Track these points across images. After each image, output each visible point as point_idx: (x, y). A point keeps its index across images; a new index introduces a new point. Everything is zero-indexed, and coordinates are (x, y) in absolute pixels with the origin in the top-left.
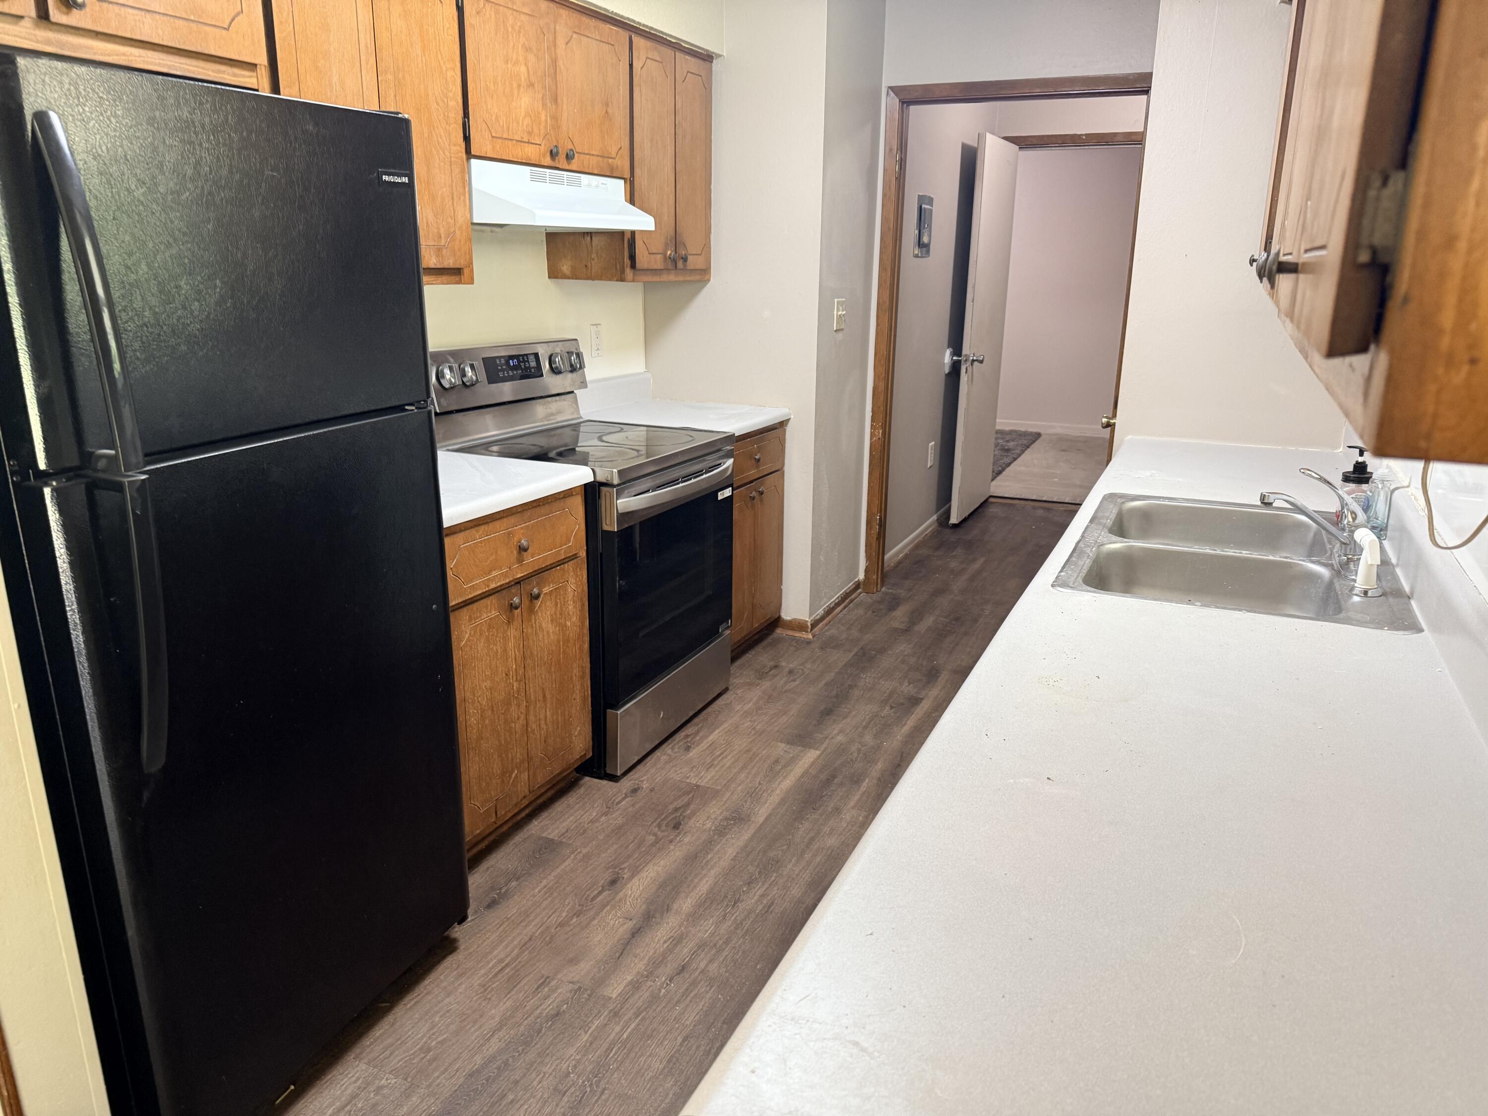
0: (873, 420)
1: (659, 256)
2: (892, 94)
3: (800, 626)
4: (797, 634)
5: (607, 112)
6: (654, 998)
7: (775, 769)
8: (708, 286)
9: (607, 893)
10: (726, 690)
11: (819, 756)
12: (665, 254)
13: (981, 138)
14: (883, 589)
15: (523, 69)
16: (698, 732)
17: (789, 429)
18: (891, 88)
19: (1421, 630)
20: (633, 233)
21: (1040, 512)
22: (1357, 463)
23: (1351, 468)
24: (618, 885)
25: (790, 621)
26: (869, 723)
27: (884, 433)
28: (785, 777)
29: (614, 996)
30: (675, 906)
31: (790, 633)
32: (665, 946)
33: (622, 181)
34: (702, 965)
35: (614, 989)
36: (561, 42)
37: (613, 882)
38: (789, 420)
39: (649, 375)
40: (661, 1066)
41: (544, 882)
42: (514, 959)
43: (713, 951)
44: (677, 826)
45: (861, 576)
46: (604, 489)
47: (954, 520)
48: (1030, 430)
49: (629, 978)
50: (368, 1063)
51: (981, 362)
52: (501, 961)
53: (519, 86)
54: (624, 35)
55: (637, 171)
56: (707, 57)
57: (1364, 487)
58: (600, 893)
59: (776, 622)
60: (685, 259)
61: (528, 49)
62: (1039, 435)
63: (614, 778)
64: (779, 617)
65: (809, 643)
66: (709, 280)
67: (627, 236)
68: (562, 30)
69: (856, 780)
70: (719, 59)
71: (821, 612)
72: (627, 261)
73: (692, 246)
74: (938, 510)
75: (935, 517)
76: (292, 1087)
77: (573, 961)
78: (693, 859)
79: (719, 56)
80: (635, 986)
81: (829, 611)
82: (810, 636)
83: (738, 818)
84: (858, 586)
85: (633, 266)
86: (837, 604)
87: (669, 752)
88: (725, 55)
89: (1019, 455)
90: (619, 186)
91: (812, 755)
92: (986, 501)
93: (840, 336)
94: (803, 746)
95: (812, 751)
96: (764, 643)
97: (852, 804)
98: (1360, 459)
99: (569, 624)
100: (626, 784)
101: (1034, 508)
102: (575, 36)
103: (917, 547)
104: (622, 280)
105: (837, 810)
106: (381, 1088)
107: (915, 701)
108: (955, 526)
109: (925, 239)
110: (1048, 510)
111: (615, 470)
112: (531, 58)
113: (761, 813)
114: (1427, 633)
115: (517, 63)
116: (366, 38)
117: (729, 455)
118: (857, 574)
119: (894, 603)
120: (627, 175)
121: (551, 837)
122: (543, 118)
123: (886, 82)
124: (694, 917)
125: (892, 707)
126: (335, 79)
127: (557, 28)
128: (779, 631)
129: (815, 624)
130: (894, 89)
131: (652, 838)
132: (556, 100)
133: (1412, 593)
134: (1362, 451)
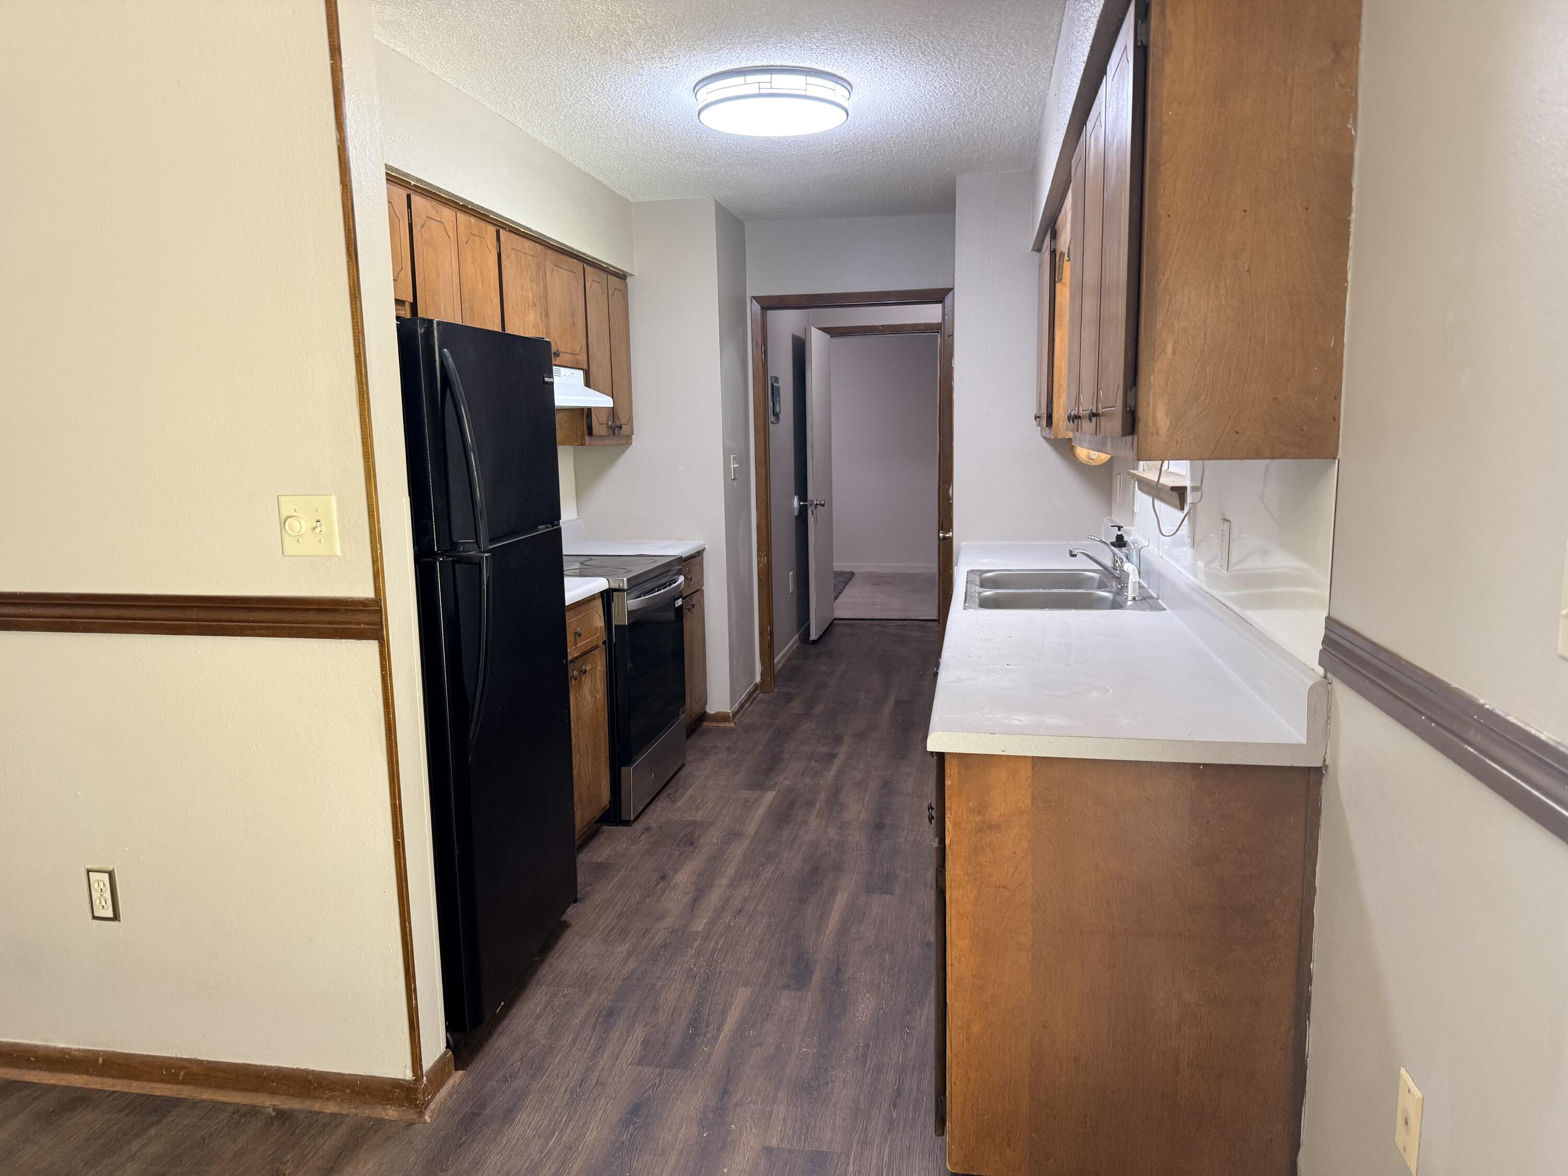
0: (758, 550)
1: (605, 426)
2: (754, 301)
3: (723, 717)
4: (722, 725)
5: (573, 322)
6: (728, 927)
7: (748, 805)
8: (632, 446)
9: (661, 884)
10: (683, 765)
11: (777, 795)
12: (607, 424)
13: (806, 331)
14: (775, 690)
15: (530, 294)
16: (676, 791)
17: (705, 555)
18: (754, 297)
19: (1165, 609)
20: (589, 409)
21: (877, 628)
22: (1117, 535)
24: (668, 878)
25: (714, 715)
26: (804, 772)
27: (768, 560)
28: (758, 808)
29: (700, 930)
30: (716, 883)
31: (715, 724)
32: (721, 903)
33: (582, 372)
34: (752, 908)
35: (699, 925)
36: (548, 274)
37: (663, 878)
38: (704, 549)
39: (580, 521)
40: (752, 956)
41: (612, 885)
42: (617, 924)
43: (756, 901)
44: (692, 844)
45: (758, 679)
46: (615, 594)
47: (813, 636)
48: (845, 570)
49: (705, 921)
50: (548, 985)
51: (823, 505)
52: (607, 927)
53: (529, 306)
54: (580, 264)
55: (591, 364)
56: (622, 276)
57: (1124, 549)
58: (657, 884)
59: (703, 716)
60: (620, 427)
61: (532, 280)
62: (852, 574)
63: (627, 823)
64: (705, 712)
65: (732, 729)
66: (631, 444)
67: (586, 412)
68: (549, 265)
69: (811, 805)
70: (631, 278)
71: (737, 706)
72: (586, 430)
73: (625, 417)
74: (798, 630)
75: (797, 636)
77: (660, 918)
78: (716, 858)
79: (632, 275)
80: (712, 923)
81: (742, 706)
82: (733, 725)
83: (734, 835)
84: (756, 687)
85: (590, 433)
86: (746, 701)
87: (660, 805)
88: (636, 274)
89: (842, 590)
90: (580, 374)
91: (770, 796)
92: (831, 624)
93: (735, 483)
94: (761, 790)
95: (771, 792)
96: (696, 734)
97: (813, 816)
98: (1119, 533)
99: (598, 697)
100: (638, 826)
101: (871, 625)
102: (555, 268)
103: (789, 660)
104: (583, 444)
105: (804, 822)
106: (566, 994)
107: (832, 756)
108: (814, 642)
109: (778, 409)
110: (883, 626)
111: (625, 579)
112: (534, 286)
113: (751, 829)
114: (1168, 610)
115: (527, 290)
116: (456, 280)
117: (680, 573)
118: (754, 679)
119: (789, 698)
120: (585, 367)
121: (600, 860)
122: (541, 328)
123: (750, 292)
124: (732, 886)
125: (816, 761)
126: (442, 310)
127: (546, 263)
128: (705, 724)
129: (735, 714)
130: (758, 299)
131: (677, 853)
132: (547, 315)
133: (1158, 596)
134: (1119, 528)
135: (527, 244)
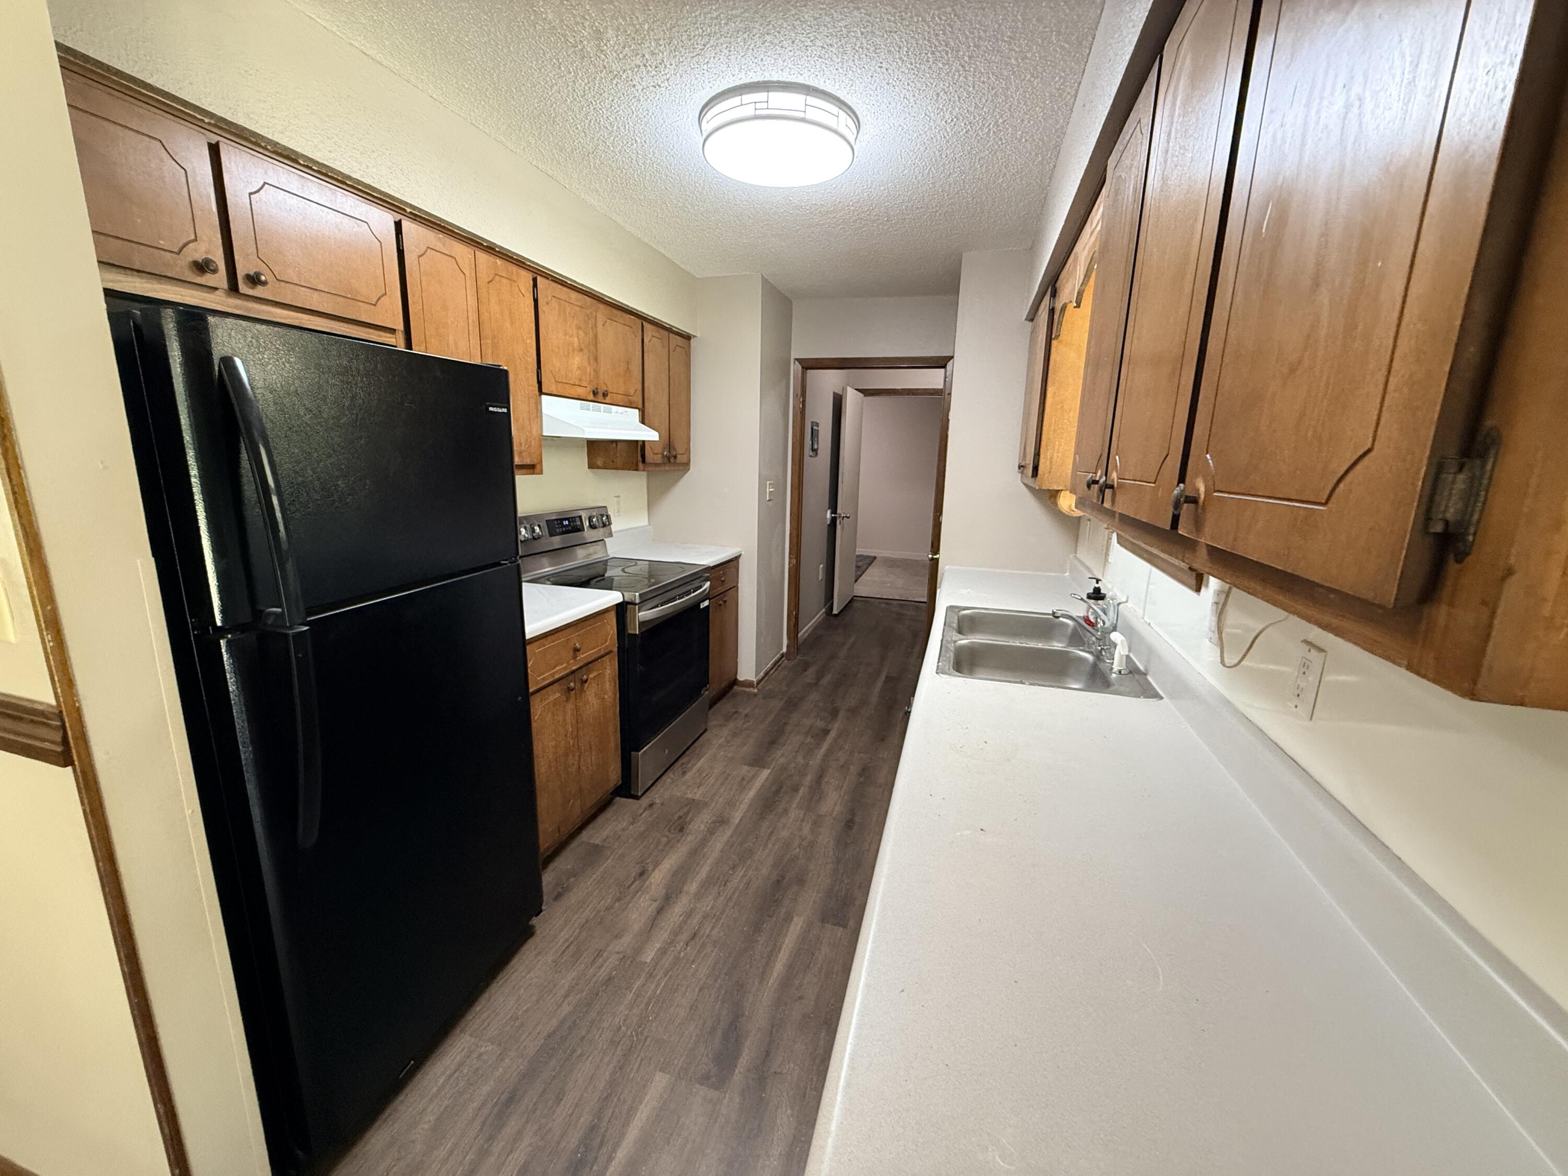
0: (790, 554)
1: (659, 456)
2: (797, 362)
3: (749, 684)
4: (748, 690)
5: (628, 368)
6: (677, 959)
7: (744, 785)
8: (689, 473)
9: (638, 882)
10: (706, 730)
11: (770, 774)
12: (663, 454)
13: (844, 390)
14: (798, 657)
15: (576, 339)
16: (689, 762)
17: (741, 560)
18: (796, 359)
19: (1162, 698)
20: (644, 442)
21: (883, 606)
22: (1095, 588)
23: (1092, 591)
24: (645, 876)
25: (742, 681)
26: (799, 748)
27: (797, 562)
28: (750, 790)
29: (648, 960)
30: (685, 888)
31: (743, 689)
32: (681, 919)
33: (637, 411)
34: (707, 931)
35: (649, 956)
36: (600, 324)
37: (642, 874)
38: (740, 555)
39: (650, 527)
40: (686, 1014)
41: (594, 876)
42: (576, 938)
43: (714, 921)
44: (681, 830)
45: (785, 650)
46: (629, 606)
47: (835, 612)
48: (869, 554)
49: (658, 946)
50: (471, 1035)
51: (848, 518)
52: (567, 940)
53: (573, 351)
54: (639, 322)
55: (646, 404)
56: (688, 337)
57: (1100, 602)
58: (633, 882)
59: (735, 682)
60: (675, 457)
61: (579, 328)
62: (875, 558)
63: (637, 798)
64: (736, 679)
65: (755, 695)
66: (689, 469)
67: (640, 444)
68: (601, 318)
69: (796, 789)
70: (695, 339)
71: (762, 674)
72: (640, 458)
73: (680, 450)
74: (825, 605)
75: (824, 610)
76: (412, 1062)
77: (617, 937)
78: (696, 853)
79: (695, 336)
80: (663, 951)
81: (766, 674)
82: (756, 690)
83: (721, 821)
84: (782, 656)
85: (644, 461)
86: (772, 669)
87: (672, 776)
88: (698, 336)
89: (866, 570)
90: (636, 412)
91: (765, 773)
92: (852, 599)
93: (770, 503)
94: (760, 767)
95: (765, 770)
96: (727, 696)
97: (794, 805)
98: (1097, 586)
99: (606, 697)
100: (645, 801)
101: (879, 603)
102: (609, 321)
103: (815, 629)
104: (637, 470)
105: (786, 811)
106: (481, 1055)
107: (826, 732)
108: (836, 615)
109: (816, 447)
110: (887, 604)
111: (637, 594)
112: (581, 333)
113: (737, 817)
114: (1165, 699)
115: (572, 336)
116: (473, 317)
117: (707, 580)
118: (782, 649)
119: (806, 666)
120: (640, 406)
121: (596, 843)
122: (588, 370)
123: (794, 355)
124: (699, 896)
125: (812, 737)
126: (451, 342)
127: (598, 315)
128: (735, 687)
129: (759, 682)
130: (800, 361)
131: (665, 840)
132: (596, 360)
133: (1146, 670)
134: (1098, 581)
135: (574, 295)
